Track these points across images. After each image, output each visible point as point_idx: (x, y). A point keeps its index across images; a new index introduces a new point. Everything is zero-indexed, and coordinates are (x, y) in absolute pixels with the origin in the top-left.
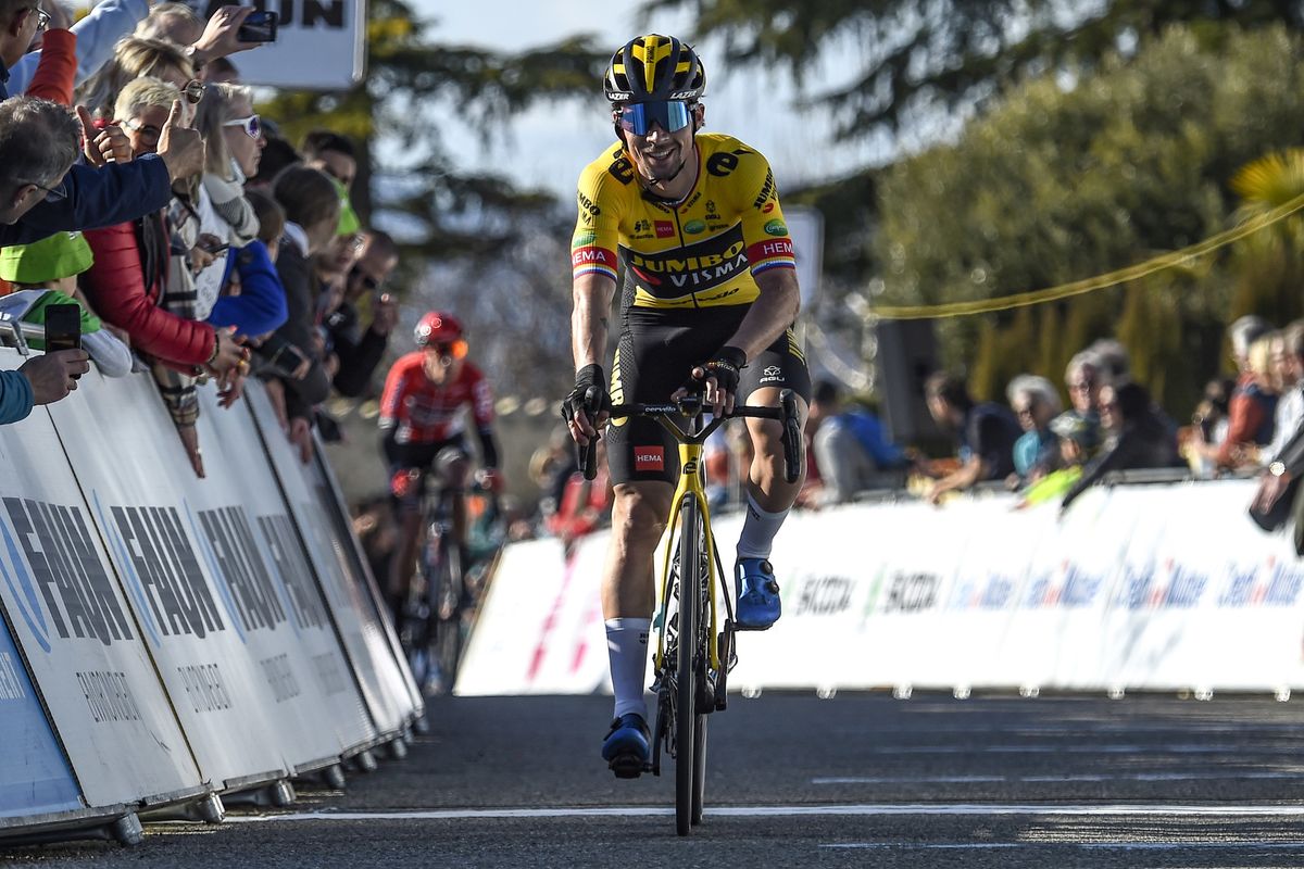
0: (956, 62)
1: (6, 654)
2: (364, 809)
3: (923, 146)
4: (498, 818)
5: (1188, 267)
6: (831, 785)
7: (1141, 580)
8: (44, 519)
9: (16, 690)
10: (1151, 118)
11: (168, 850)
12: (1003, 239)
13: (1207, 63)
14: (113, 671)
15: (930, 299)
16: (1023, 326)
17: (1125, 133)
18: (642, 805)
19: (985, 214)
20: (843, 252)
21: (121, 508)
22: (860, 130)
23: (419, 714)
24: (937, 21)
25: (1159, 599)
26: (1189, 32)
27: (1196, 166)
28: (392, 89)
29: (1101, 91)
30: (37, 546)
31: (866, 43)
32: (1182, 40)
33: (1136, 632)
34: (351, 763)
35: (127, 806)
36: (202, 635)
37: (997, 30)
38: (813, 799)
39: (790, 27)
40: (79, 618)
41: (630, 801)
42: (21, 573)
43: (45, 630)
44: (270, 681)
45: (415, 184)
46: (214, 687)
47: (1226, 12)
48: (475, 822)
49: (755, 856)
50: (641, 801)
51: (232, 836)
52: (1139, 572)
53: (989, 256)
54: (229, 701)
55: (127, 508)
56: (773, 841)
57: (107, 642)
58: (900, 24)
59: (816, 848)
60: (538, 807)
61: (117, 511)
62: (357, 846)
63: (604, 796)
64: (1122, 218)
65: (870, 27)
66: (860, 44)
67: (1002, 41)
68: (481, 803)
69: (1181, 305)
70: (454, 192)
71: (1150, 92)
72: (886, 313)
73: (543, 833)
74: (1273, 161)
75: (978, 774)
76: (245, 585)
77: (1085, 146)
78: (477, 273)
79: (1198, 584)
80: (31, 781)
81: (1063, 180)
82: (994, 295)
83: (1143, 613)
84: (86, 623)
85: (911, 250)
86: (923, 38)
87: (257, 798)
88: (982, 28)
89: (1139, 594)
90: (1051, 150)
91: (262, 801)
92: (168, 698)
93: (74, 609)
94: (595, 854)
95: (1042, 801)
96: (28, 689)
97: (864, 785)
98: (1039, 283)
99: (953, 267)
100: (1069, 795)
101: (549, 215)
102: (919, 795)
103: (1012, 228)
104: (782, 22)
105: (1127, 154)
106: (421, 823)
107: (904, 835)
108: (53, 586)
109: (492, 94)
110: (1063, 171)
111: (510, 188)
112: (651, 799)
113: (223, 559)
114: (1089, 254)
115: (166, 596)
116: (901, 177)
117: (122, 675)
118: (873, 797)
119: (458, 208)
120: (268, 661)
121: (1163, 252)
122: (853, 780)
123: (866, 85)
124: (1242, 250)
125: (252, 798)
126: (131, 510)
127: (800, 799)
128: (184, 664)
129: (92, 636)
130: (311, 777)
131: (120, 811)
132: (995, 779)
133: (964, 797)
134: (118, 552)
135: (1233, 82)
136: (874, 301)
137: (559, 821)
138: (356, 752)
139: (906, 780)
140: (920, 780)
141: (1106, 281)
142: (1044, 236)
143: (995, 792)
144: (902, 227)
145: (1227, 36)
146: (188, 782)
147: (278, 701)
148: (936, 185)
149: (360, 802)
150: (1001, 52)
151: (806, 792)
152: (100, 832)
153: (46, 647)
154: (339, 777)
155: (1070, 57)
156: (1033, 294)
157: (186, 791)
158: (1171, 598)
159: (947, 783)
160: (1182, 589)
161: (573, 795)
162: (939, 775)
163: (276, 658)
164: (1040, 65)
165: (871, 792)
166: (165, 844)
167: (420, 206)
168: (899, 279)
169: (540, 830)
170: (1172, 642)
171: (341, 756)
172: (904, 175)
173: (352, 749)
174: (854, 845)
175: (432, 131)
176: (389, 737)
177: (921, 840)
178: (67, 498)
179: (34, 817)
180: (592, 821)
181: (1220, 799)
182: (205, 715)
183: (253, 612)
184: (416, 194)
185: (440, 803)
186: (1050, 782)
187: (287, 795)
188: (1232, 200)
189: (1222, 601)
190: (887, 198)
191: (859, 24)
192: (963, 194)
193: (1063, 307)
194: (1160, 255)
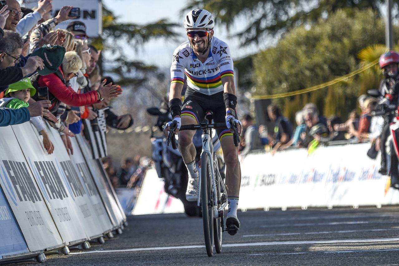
0: (275, 23)
1: (5, 206)
2: (111, 249)
3: (266, 48)
4: (151, 250)
5: (346, 81)
6: (249, 237)
7: (336, 174)
8: (15, 166)
9: (8, 217)
10: (333, 37)
11: (54, 263)
12: (291, 75)
13: (349, 21)
14: (36, 211)
15: (270, 93)
16: (297, 100)
17: (326, 42)
18: (193, 245)
19: (285, 67)
20: (244, 80)
21: (37, 162)
22: (247, 43)
23: (125, 221)
24: (268, 11)
25: (342, 179)
26: (344, 12)
27: (347, 51)
28: (108, 36)
29: (318, 30)
30: (13, 174)
31: (248, 18)
32: (341, 14)
33: (335, 190)
34: (106, 236)
35: (41, 251)
36: (62, 199)
37: (286, 13)
38: (244, 241)
39: (225, 14)
40: (26, 195)
41: (189, 244)
42: (8, 183)
43: (16, 199)
44: (82, 212)
45: (115, 65)
46: (66, 214)
47: (354, 5)
48: (144, 252)
49: (228, 259)
50: (192, 244)
51: (72, 258)
52: (335, 171)
53: (287, 79)
54: (70, 218)
55: (39, 162)
56: (233, 254)
57: (34, 202)
58: (258, 12)
59: (246, 256)
60: (162, 247)
61: (36, 163)
62: (110, 260)
63: (182, 243)
64: (326, 67)
65: (249, 13)
66: (246, 18)
67: (288, 16)
68: (145, 246)
69: (344, 92)
70: (127, 66)
71: (333, 30)
72: (257, 98)
73: (165, 254)
74: (370, 49)
75: (292, 232)
76: (74, 183)
77: (314, 46)
78: (135, 90)
79: (353, 174)
80: (13, 244)
81: (308, 57)
82: (289, 91)
83: (337, 183)
84: (28, 196)
85: (264, 79)
86: (264, 16)
87: (79, 247)
88: (281, 13)
89: (336, 177)
90: (304, 48)
91: (80, 247)
92: (52, 218)
93: (24, 192)
94: (180, 260)
95: (312, 240)
96: (12, 216)
97: (258, 237)
98: (302, 87)
99: (276, 83)
100: (320, 238)
101: (156, 72)
102: (275, 239)
103: (293, 71)
104: (223, 13)
105: (327, 48)
106: (128, 253)
107: (272, 251)
108: (18, 186)
109: (138, 37)
110: (308, 54)
111: (144, 64)
112: (196, 243)
113: (68, 176)
114: (316, 78)
115: (51, 187)
116: (260, 57)
117: (39, 212)
118: (261, 240)
119: (129, 71)
120: (82, 206)
121: (338, 76)
122: (255, 236)
123: (248, 30)
124: (362, 76)
125: (77, 247)
126: (40, 162)
127: (240, 241)
128: (57, 208)
129: (30, 200)
130: (95, 241)
131: (39, 252)
132: (297, 234)
133: (288, 239)
134: (36, 175)
135: (357, 26)
136: (253, 95)
137: (169, 251)
138: (107, 232)
139: (270, 235)
140: (275, 235)
141: (322, 86)
142: (303, 73)
143: (298, 237)
144: (261, 72)
145: (355, 12)
146: (59, 243)
147: (85, 218)
148: (270, 59)
149: (109, 247)
150: (288, 19)
151: (242, 239)
152: (33, 259)
153: (16, 205)
154: (103, 240)
155: (309, 20)
156: (301, 91)
157: (59, 246)
158: (345, 179)
159: (283, 235)
160: (348, 176)
161: (172, 243)
162: (280, 233)
163: (84, 205)
164: (299, 23)
165: (261, 239)
166: (53, 261)
167: (118, 71)
168: (260, 87)
169: (164, 253)
170: (346, 192)
171: (103, 234)
172: (261, 56)
173: (106, 231)
174: (257, 255)
175: (120, 48)
176: (117, 228)
177: (276, 252)
178: (21, 160)
179: (14, 255)
180: (179, 250)
181: (364, 237)
182: (63, 222)
183: (77, 191)
184: (116, 67)
185: (133, 247)
186: (313, 234)
187: (88, 246)
188: (358, 60)
189: (360, 179)
190: (256, 63)
191: (245, 13)
192: (278, 62)
193: (309, 94)
194: (337, 78)
